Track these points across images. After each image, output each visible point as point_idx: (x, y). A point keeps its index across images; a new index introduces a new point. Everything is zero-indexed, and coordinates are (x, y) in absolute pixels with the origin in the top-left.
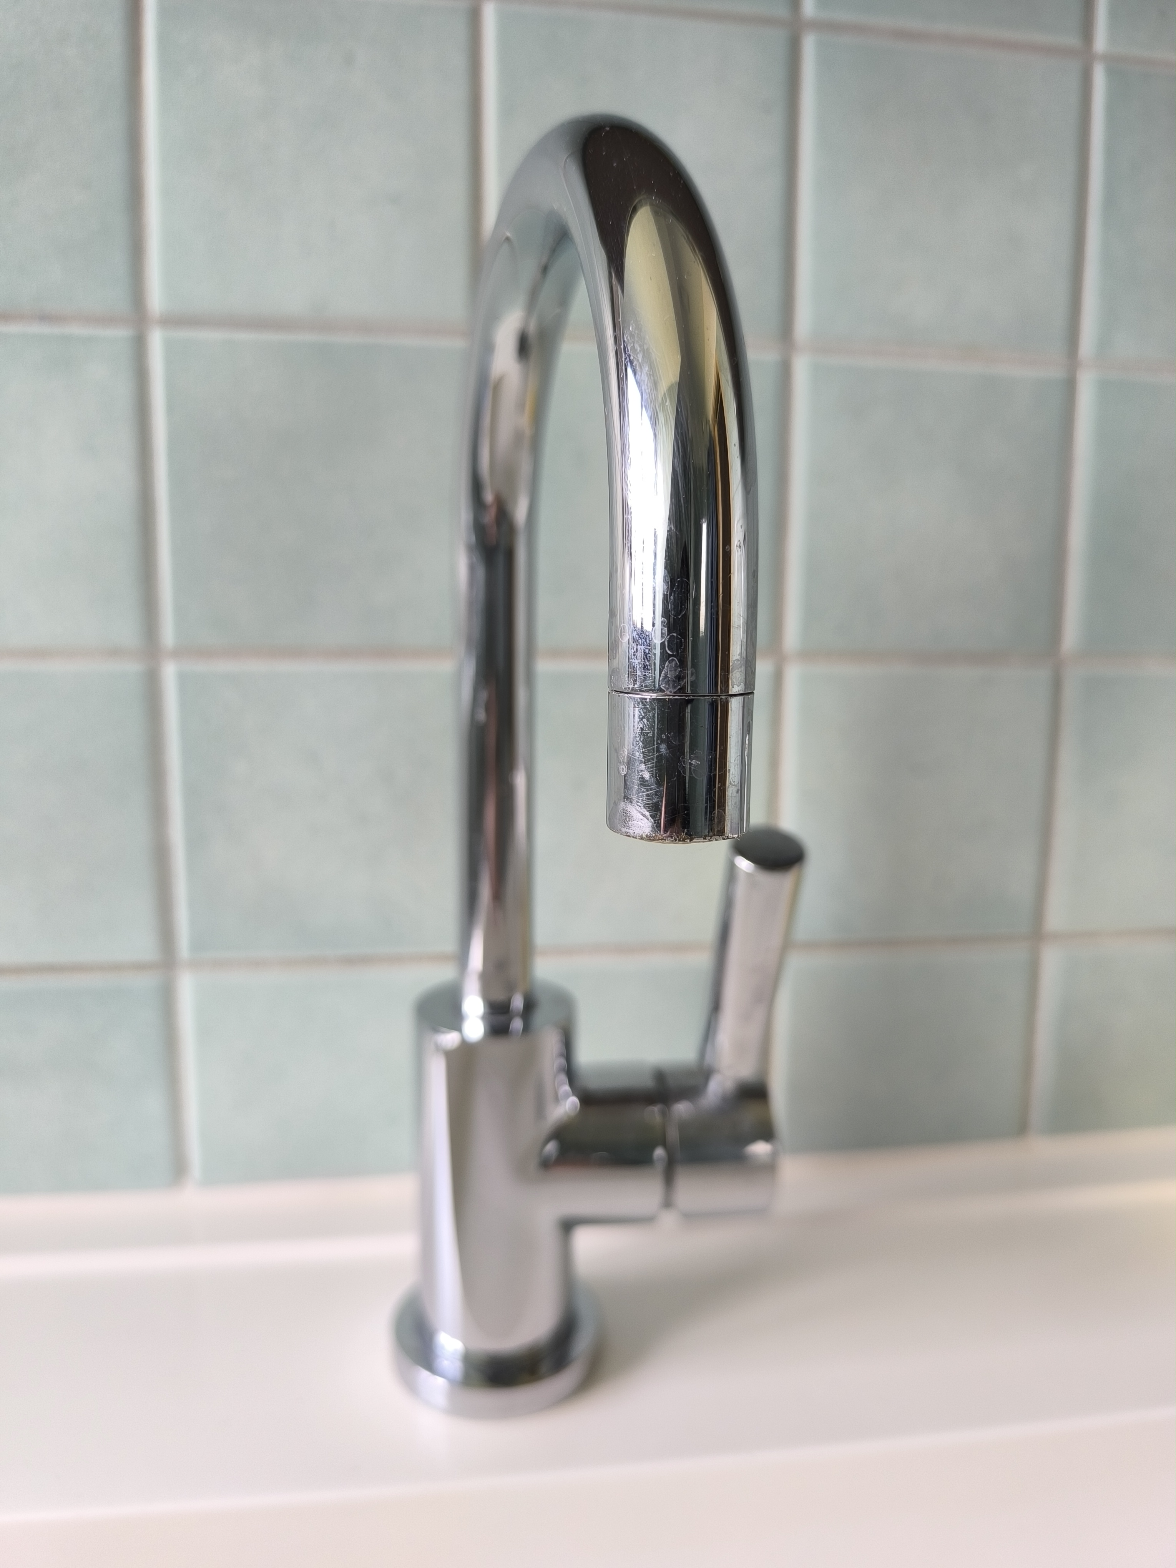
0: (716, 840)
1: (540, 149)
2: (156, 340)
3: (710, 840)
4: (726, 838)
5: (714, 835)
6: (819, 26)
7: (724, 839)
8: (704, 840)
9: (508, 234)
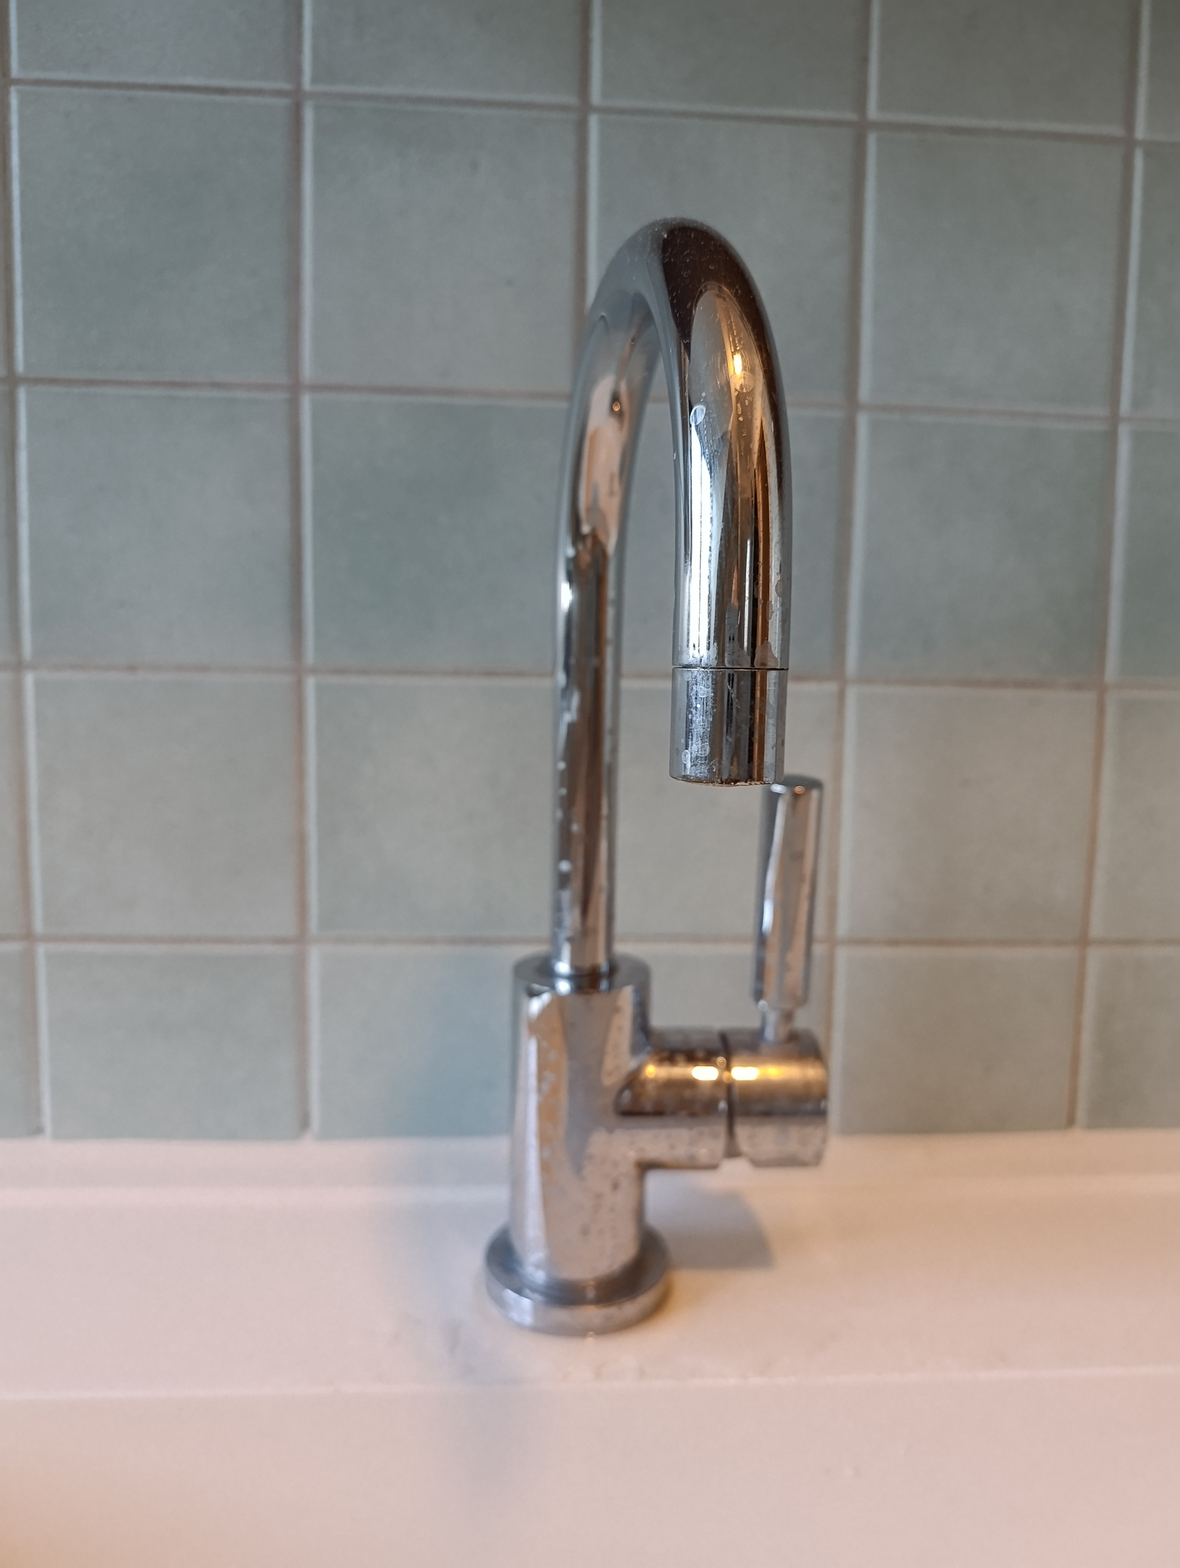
0: (756, 784)
1: (631, 244)
2: (306, 402)
3: (750, 784)
4: (763, 783)
5: (754, 780)
6: (878, 126)
7: (761, 784)
8: (746, 784)
9: (603, 314)
